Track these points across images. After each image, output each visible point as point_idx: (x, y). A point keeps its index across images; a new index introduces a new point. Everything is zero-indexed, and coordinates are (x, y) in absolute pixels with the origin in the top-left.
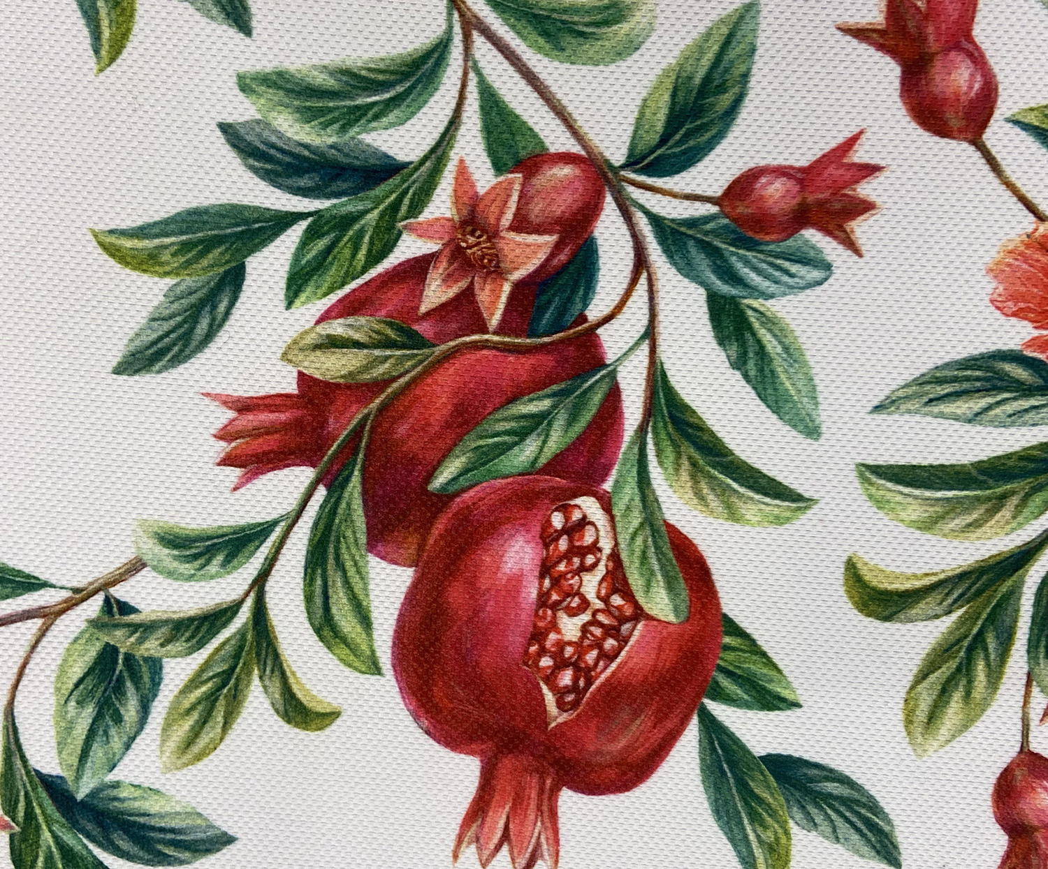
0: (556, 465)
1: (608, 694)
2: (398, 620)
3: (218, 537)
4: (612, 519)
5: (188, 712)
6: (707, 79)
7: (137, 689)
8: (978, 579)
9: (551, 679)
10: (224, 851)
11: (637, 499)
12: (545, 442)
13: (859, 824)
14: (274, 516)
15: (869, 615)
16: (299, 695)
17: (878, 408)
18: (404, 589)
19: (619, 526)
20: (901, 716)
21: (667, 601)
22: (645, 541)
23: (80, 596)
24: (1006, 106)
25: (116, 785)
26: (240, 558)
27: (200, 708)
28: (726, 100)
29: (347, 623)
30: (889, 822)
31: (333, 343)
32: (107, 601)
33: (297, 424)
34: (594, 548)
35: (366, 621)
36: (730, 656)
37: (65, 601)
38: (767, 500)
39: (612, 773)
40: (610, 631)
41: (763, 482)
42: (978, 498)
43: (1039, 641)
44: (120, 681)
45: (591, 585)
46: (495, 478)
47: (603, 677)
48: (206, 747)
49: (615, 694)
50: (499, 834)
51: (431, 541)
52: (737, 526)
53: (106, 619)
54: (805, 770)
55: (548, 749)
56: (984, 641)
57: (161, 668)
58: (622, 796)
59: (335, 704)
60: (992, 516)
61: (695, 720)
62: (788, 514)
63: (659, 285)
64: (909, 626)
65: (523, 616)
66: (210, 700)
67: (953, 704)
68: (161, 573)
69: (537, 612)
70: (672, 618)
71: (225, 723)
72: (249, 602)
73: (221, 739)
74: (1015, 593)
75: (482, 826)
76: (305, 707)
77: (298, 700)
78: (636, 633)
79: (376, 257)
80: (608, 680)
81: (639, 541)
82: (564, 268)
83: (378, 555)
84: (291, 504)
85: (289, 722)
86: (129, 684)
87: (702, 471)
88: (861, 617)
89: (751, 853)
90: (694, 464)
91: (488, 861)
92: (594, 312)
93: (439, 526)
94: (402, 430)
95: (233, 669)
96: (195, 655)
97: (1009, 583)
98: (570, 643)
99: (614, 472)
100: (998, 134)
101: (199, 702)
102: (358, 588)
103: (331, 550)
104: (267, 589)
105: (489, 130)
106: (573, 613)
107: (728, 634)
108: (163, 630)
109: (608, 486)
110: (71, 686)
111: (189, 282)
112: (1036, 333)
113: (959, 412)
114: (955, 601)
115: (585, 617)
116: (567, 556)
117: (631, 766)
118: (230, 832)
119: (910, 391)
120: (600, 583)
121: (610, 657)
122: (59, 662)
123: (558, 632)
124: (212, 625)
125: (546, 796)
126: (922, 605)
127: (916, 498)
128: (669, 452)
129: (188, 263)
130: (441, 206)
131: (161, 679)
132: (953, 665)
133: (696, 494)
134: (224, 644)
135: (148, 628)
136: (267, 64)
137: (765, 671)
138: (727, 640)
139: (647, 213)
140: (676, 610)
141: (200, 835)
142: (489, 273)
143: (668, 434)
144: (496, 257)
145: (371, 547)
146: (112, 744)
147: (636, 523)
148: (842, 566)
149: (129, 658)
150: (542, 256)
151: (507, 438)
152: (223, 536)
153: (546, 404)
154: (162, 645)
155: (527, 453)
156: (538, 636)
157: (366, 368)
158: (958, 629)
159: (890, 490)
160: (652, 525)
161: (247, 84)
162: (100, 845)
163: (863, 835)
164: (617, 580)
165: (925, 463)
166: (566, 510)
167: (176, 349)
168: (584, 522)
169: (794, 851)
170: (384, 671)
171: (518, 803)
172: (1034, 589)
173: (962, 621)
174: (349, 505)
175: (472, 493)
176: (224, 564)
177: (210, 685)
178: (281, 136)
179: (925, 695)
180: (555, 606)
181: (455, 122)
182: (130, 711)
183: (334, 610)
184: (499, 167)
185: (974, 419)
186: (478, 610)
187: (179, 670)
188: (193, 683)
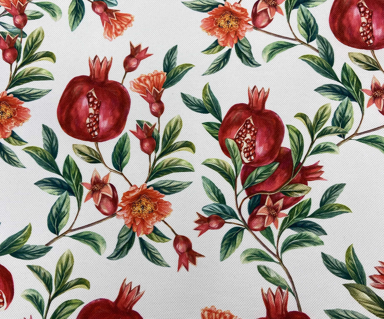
0: (254, 169)
1: (240, 124)
2: (284, 136)
3: (322, 151)
4: (242, 159)
5: (326, 116)
6: (229, 246)
7: (337, 120)
8: (170, 150)
9: (252, 126)
10: (316, 88)
11: (237, 163)
12: (256, 173)
13: (189, 101)
14: (311, 156)
15: (190, 142)
16: (303, 120)
17: (191, 183)
18: (283, 142)
19: (240, 157)
20: (183, 123)
21: (230, 143)
22: (235, 154)
23: (350, 138)
24: (171, 242)
25: (340, 100)
26: (317, 147)
27: (323, 117)
28: (225, 242)
29: (294, 135)
30: (184, 102)
31: (301, 192)
32: (344, 138)
33: (307, 175)
34: (245, 152)
35: (290, 136)
36: (216, 132)
37: (353, 137)
38: (211, 164)
39: (238, 108)
40: (241, 136)
41: (212, 167)
42: (171, 166)
43: (158, 139)
44: (340, 121)
45: (245, 145)
46: (266, 166)
47: (241, 127)
48: (322, 109)
49: (239, 124)
50: (260, 94)
51: (278, 152)
52: (217, 158)
53: (344, 134)
54: (201, 111)
55: (252, 112)
56: (168, 138)
57: (332, 124)
58: (236, 103)
59: (296, 118)
60: (168, 163)
61: (223, 119)
62: (207, 161)
63: (236, 205)
64: (182, 140)
65: (258, 138)
66: (321, 118)
67: (173, 126)
68: (333, 144)
69: (255, 139)
70: (228, 139)
71: (318, 114)
72: (315, 138)
73: (318, 110)
74: (163, 148)
75: (264, 96)
76: (302, 118)
77: (303, 119)
78: (235, 136)
79: (293, 209)
80: (240, 126)
81: (236, 154)
82: (255, 208)
83: (289, 149)
84: (307, 159)
85: (305, 114)
86: (338, 121)
87: (224, 169)
88: (192, 142)
89: (210, 94)
90: (226, 170)
91: (262, 89)
92: (248, 200)
93: (276, 155)
94: (285, 175)
95: (317, 125)
96: (325, 127)
97: (164, 150)
98: (248, 133)
99: (242, 168)
100: (173, 237)
101: (324, 118)
102: (292, 142)
103: (298, 150)
104: (311, 141)
105: (272, 235)
106: (248, 139)
107: (217, 137)
108: (332, 132)
109: (243, 165)
110: (350, 120)
111: (331, 203)
112: (162, 198)
113: (176, 183)
114: (174, 146)
115: (246, 139)
116: (250, 151)
117: (235, 109)
118: (315, 92)
119: (185, 186)
120: (243, 145)
121: (240, 131)
122: (353, 125)
123: (251, 135)
124: (322, 133)
125: (251, 102)
126: (180, 145)
127: (183, 166)
128: (231, 172)
129: (332, 206)
130: (280, 220)
131: (332, 122)
132: (173, 133)
133: (225, 164)
134: (319, 130)
135: (335, 132)
136: (318, 247)
137: (209, 130)
138: (217, 136)
139: (239, 220)
140: (228, 141)
141: (322, 91)
142: (270, 207)
143: (232, 176)
144: (269, 210)
145: (290, 151)
146: (341, 108)
147: (237, 158)
148: (196, 151)
149: (339, 126)
150: (259, 211)
151: (264, 174)
152: (321, 152)
153: (256, 181)
154: (332, 129)
155: (260, 171)
156: (255, 134)
157: (294, 187)
158: (173, 140)
159: (188, 167)
160: (234, 158)
161: (322, 243)
162: (343, 88)
163: (189, 99)
164: (240, 146)
165: (181, 172)
166: (251, 160)
167: (333, 189)
168: (247, 158)
169: (202, 95)
170: (286, 126)
171: (257, 101)
172: (159, 149)
173: (172, 142)
174: (295, 159)
175: (270, 162)
176: (320, 146)
177: (322, 121)
178: (314, 233)
179: (178, 127)
180: (252, 140)
181: (279, 237)
182: (338, 115)
183: (297, 137)
184: (269, 228)
185: (173, 181)
186: (268, 139)
187: (328, 124)
188: (325, 122)
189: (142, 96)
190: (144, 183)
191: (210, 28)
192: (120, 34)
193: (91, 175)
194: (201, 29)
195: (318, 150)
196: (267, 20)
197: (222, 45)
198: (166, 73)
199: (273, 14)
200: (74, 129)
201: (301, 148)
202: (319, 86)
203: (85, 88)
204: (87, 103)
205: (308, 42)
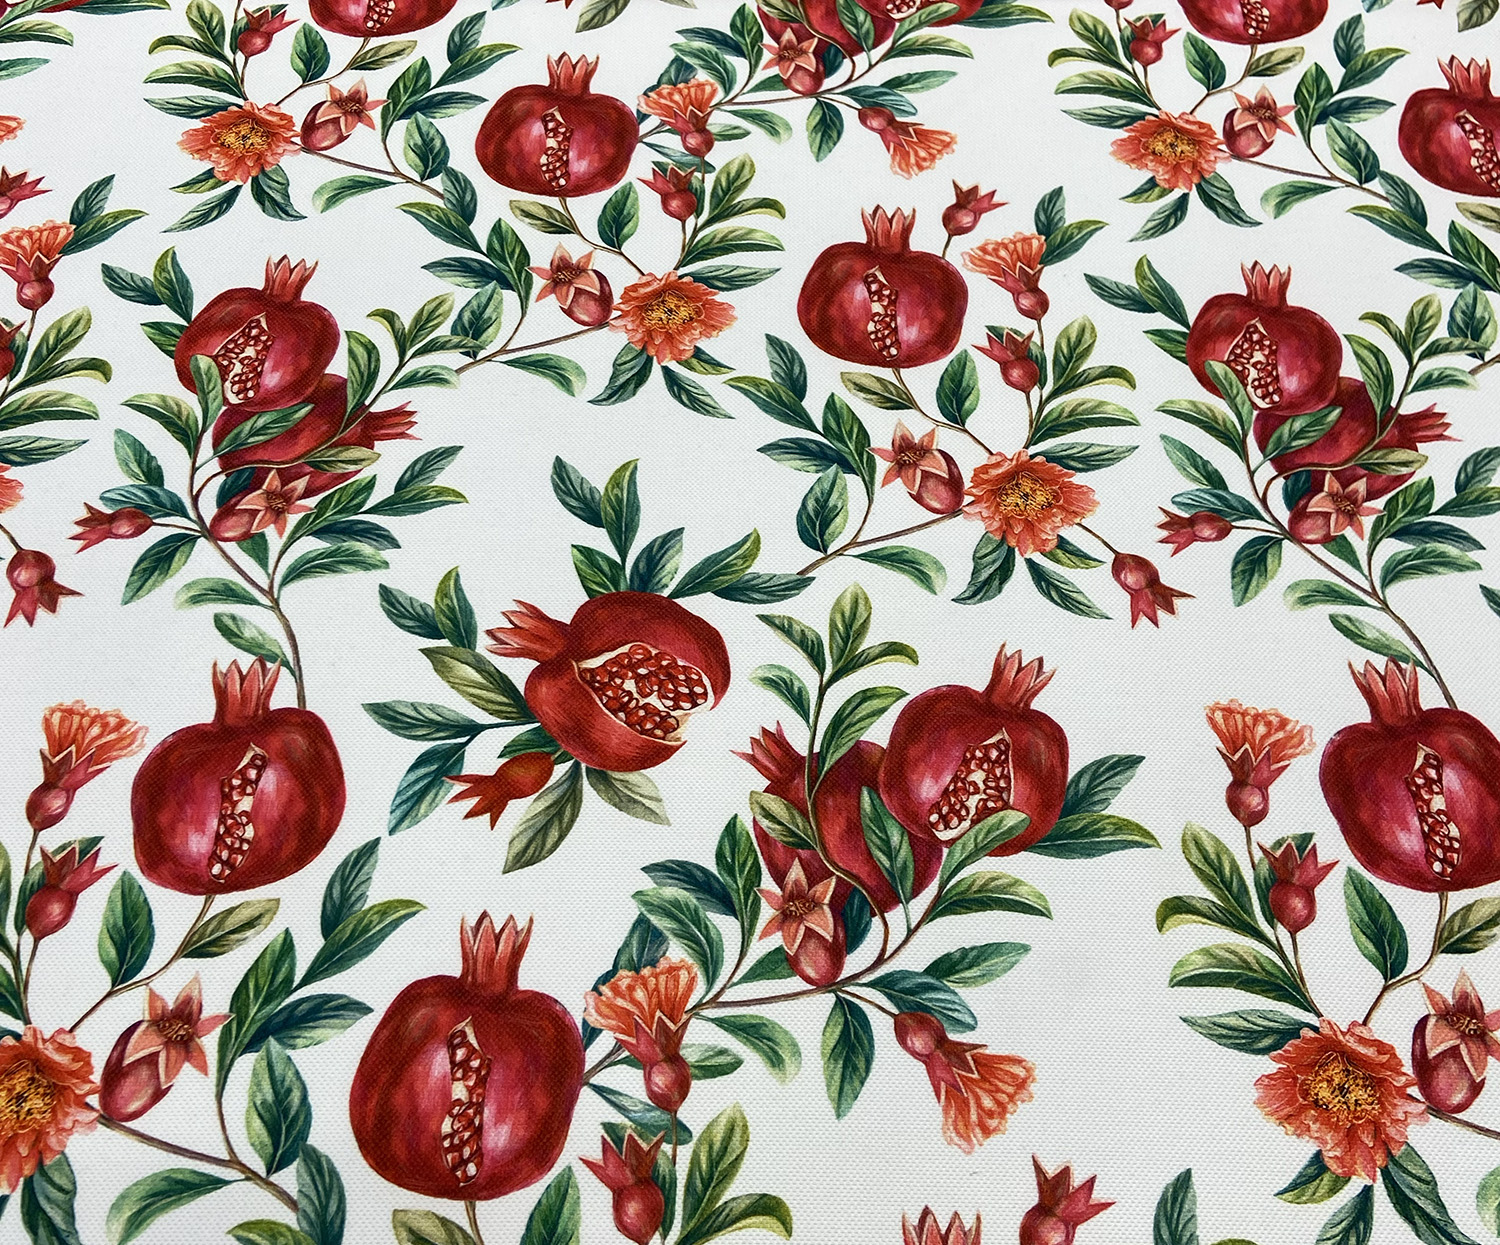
0: (1283, 420)
1: (1235, 331)
2: (1342, 356)
4: (1250, 400)
5: (1431, 317)
6: (1252, 575)
7: (1458, 324)
8: (1074, 384)
9: (1263, 336)
10: (1399, 265)
11: (1240, 408)
12: (1291, 428)
13: (1107, 289)
14: (1416, 394)
15: (1121, 368)
16: (1380, 325)
17: (1135, 448)
18: (1342, 368)
19: (1246, 397)
20: (1097, 330)
21: (1216, 369)
22: (1232, 391)
24: (1108, 567)
25: (1457, 288)
26: (1424, 377)
27: (1427, 318)
28: (1240, 567)
29: (1365, 353)
30: (1094, 291)
31: (1405, 464)
32: (1483, 359)
33: (1413, 431)
34: (1255, 388)
35: (1357, 354)
36: (1180, 349)
38: (1181, 411)
39: (1224, 302)
40: (1240, 356)
41: (1182, 417)
42: (1082, 415)
43: (1041, 362)
44: (1467, 327)
45: (1253, 374)
46: (1311, 413)
47: (1238, 338)
48: (1418, 305)
49: (1232, 332)
50: (1272, 277)
51: (1335, 387)
52: (1190, 399)
53: (1481, 351)
54: (1134, 308)
55: (1257, 310)
56: (1066, 361)
57: (1449, 333)
58: (1219, 294)
59: (1363, 323)
60: (1073, 408)
61: (1191, 325)
62: (1168, 405)
63: (1253, 492)
64: (1101, 365)
65: (1282, 360)
66: (1422, 322)
67: (1074, 337)
68: (1460, 370)
69: (1276, 362)
70: (1212, 362)
71: (1412, 314)
72: (1415, 361)
73: (1413, 307)
74: (1056, 379)
75: (1281, 280)
76: (1377, 321)
78: (1227, 356)
79: (1395, 498)
80: (1236, 337)
81: (1235, 392)
82: (1300, 499)
83: (1359, 381)
84: (1406, 400)
85: (1383, 315)
86: (1463, 326)
87: (1212, 420)
88: (1124, 367)
89: (1153, 277)
90: (1217, 423)
91: (1274, 267)
92: (1281, 481)
93: (1332, 394)
94: (1361, 431)
95: (1415, 335)
96: (1435, 339)
97: (1060, 383)
98: (1257, 351)
99: (1254, 418)
100: (1110, 557)
101: (1427, 322)
102: (1365, 368)
103: (1382, 383)
104: (1408, 365)
105: (1352, 552)
106: (1259, 362)
107: (1184, 357)
108: (1453, 348)
109: (1255, 413)
110: (1490, 324)
111: (1481, 486)
112: (1071, 480)
113: (1099, 448)
114: (1082, 375)
115: (1252, 361)
116: (1268, 384)
117: (1217, 305)
118: (1398, 272)
119: (1122, 455)
120: (1249, 375)
121: (1236, 346)
123: (1264, 354)
124: (1430, 351)
125: (1253, 292)
126: (1097, 373)
127: (1110, 414)
128: (1230, 427)
129: (1484, 492)
131: (1448, 329)
132: (1078, 351)
133: (1213, 411)
134: (1422, 344)
135: (1460, 348)
136: (1469, 574)
137: (1163, 344)
138: (1184, 355)
139: (1267, 522)
140: (1210, 365)
141: (1412, 271)
142: (1336, 495)
143: (1232, 434)
144: (1334, 501)
145: (1363, 385)
146: (1463, 303)
147: (1238, 398)
148: (1137, 387)
149: (1466, 337)
150: (1312, 503)
151: (1310, 429)
152: (1436, 385)
153: (1294, 444)
154: (1451, 342)
155: (1298, 425)
156: (1274, 352)
157: (1386, 454)
158: (1079, 365)
159: (1122, 416)
160: (1230, 398)
161: (1477, 566)
163: (1105, 286)
165: (1109, 427)
166: (1273, 402)
167: (1480, 458)
168: (1263, 398)
169: (1134, 278)
170: (1343, 336)
171: (1266, 289)
172: (1048, 381)
173: (1078, 368)
174: (1379, 400)
175: (1321, 407)
176: (1432, 374)
177: (1424, 327)
178: (1453, 545)
179: (1088, 339)
180: (1268, 364)
181: (1370, 555)
182: (1459, 316)
183: (1374, 358)
184: (1343, 538)
185: (1091, 446)
186: (1305, 361)
187: (1441, 332)
188: (1433, 328)
189: (994, 280)
190: (1020, 448)
191: (1134, 156)
192: (927, 168)
193: (892, 432)
194: (1112, 159)
195: (1427, 383)
196: (1260, 143)
197: (1167, 186)
198: (1043, 238)
199: (1271, 134)
200: (842, 344)
201: (1387, 380)
202: (1404, 262)
203: (859, 266)
204: (867, 294)
205: (1361, 183)
